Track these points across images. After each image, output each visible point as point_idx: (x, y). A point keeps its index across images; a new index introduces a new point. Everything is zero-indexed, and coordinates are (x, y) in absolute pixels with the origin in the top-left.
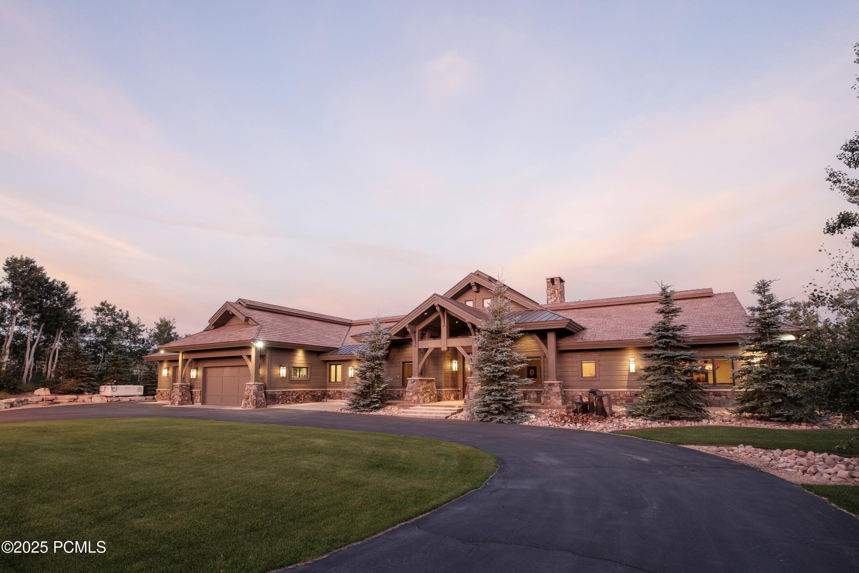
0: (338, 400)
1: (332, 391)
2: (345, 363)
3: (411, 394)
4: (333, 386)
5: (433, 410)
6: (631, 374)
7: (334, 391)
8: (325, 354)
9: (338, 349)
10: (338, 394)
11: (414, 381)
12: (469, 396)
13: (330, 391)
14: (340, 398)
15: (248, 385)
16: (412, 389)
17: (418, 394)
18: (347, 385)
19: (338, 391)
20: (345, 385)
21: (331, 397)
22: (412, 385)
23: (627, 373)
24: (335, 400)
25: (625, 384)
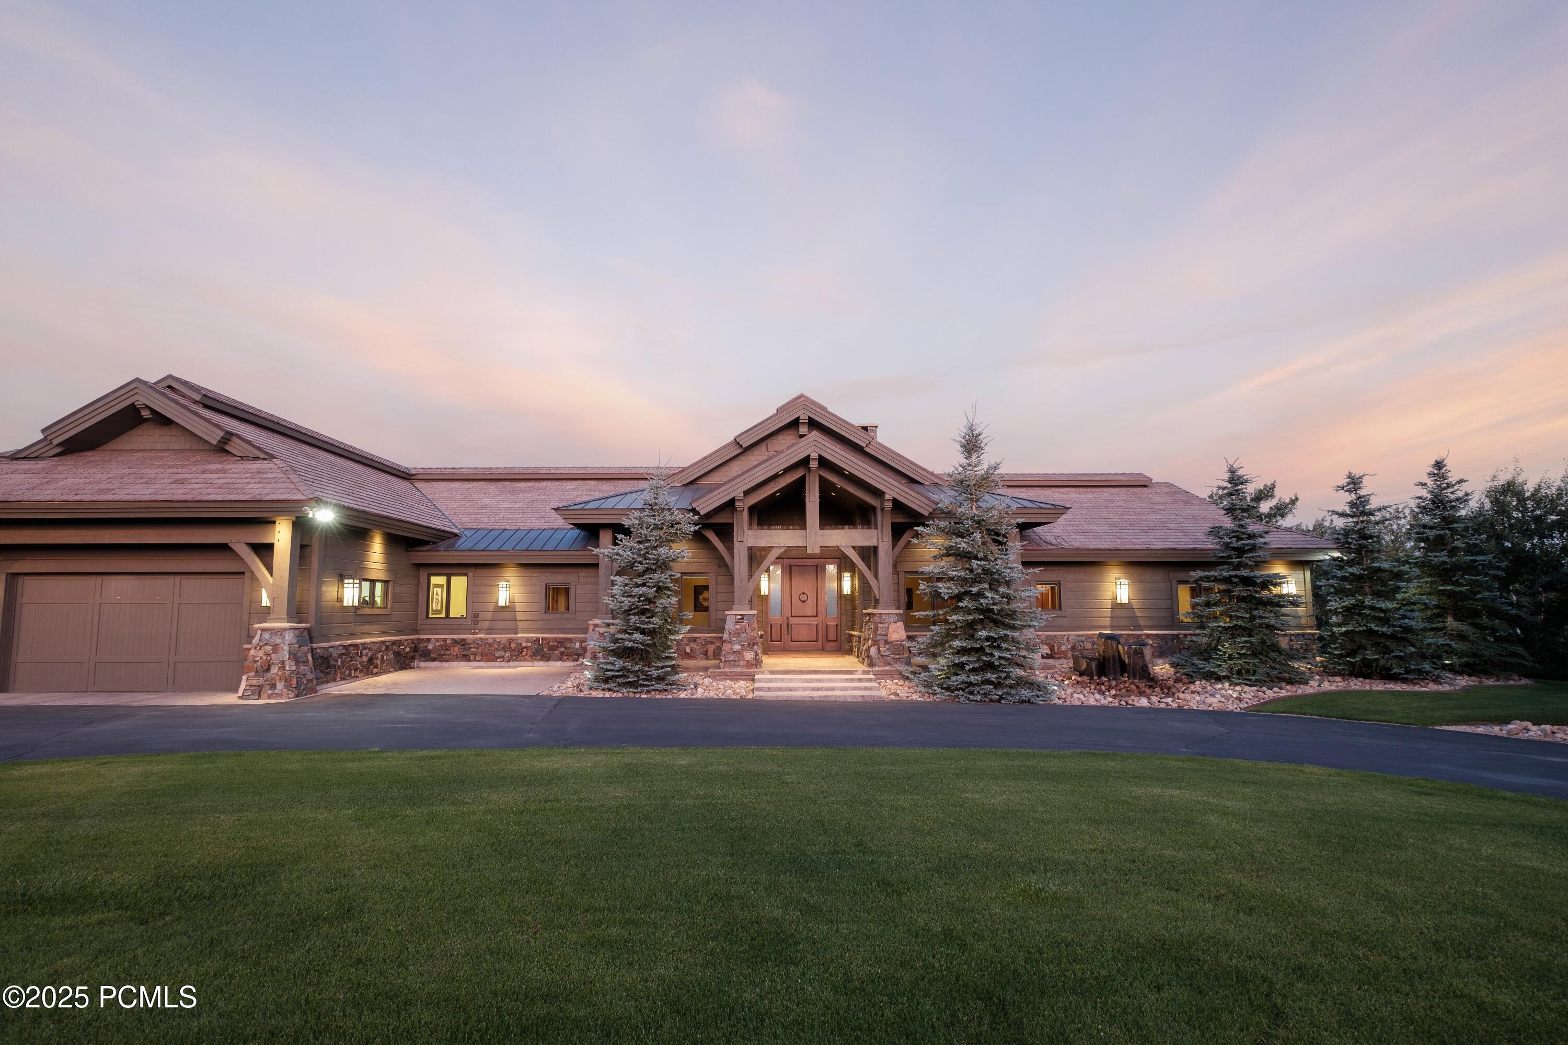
0: (455, 664)
1: (437, 640)
2: (480, 572)
3: (737, 647)
4: (439, 627)
5: (819, 680)
6: (1117, 606)
7: (445, 640)
8: (427, 547)
9: (456, 535)
10: (456, 649)
11: (742, 618)
12: (879, 648)
13: (429, 640)
14: (466, 658)
15: (263, 630)
16: (738, 635)
17: (755, 647)
18: (485, 624)
19: (455, 642)
20: (479, 626)
21: (433, 655)
22: (738, 627)
23: (1109, 604)
24: (445, 664)
25: (1107, 621)
